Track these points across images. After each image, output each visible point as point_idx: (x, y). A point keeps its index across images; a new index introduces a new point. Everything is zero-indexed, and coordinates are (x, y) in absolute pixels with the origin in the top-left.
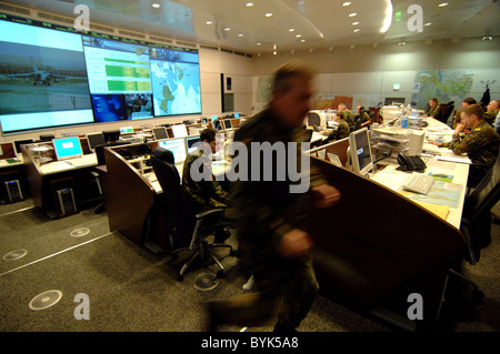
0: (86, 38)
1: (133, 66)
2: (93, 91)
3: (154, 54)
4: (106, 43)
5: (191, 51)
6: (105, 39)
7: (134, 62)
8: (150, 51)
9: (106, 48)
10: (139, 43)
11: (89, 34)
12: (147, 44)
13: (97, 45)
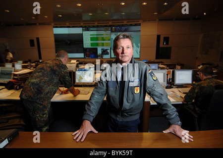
0: (84, 28)
1: (102, 36)
2: (84, 47)
3: (113, 30)
4: (91, 29)
5: (136, 25)
6: (91, 27)
7: (103, 35)
8: (112, 29)
9: (92, 31)
10: (106, 26)
11: (85, 27)
12: (110, 26)
13: (88, 30)
